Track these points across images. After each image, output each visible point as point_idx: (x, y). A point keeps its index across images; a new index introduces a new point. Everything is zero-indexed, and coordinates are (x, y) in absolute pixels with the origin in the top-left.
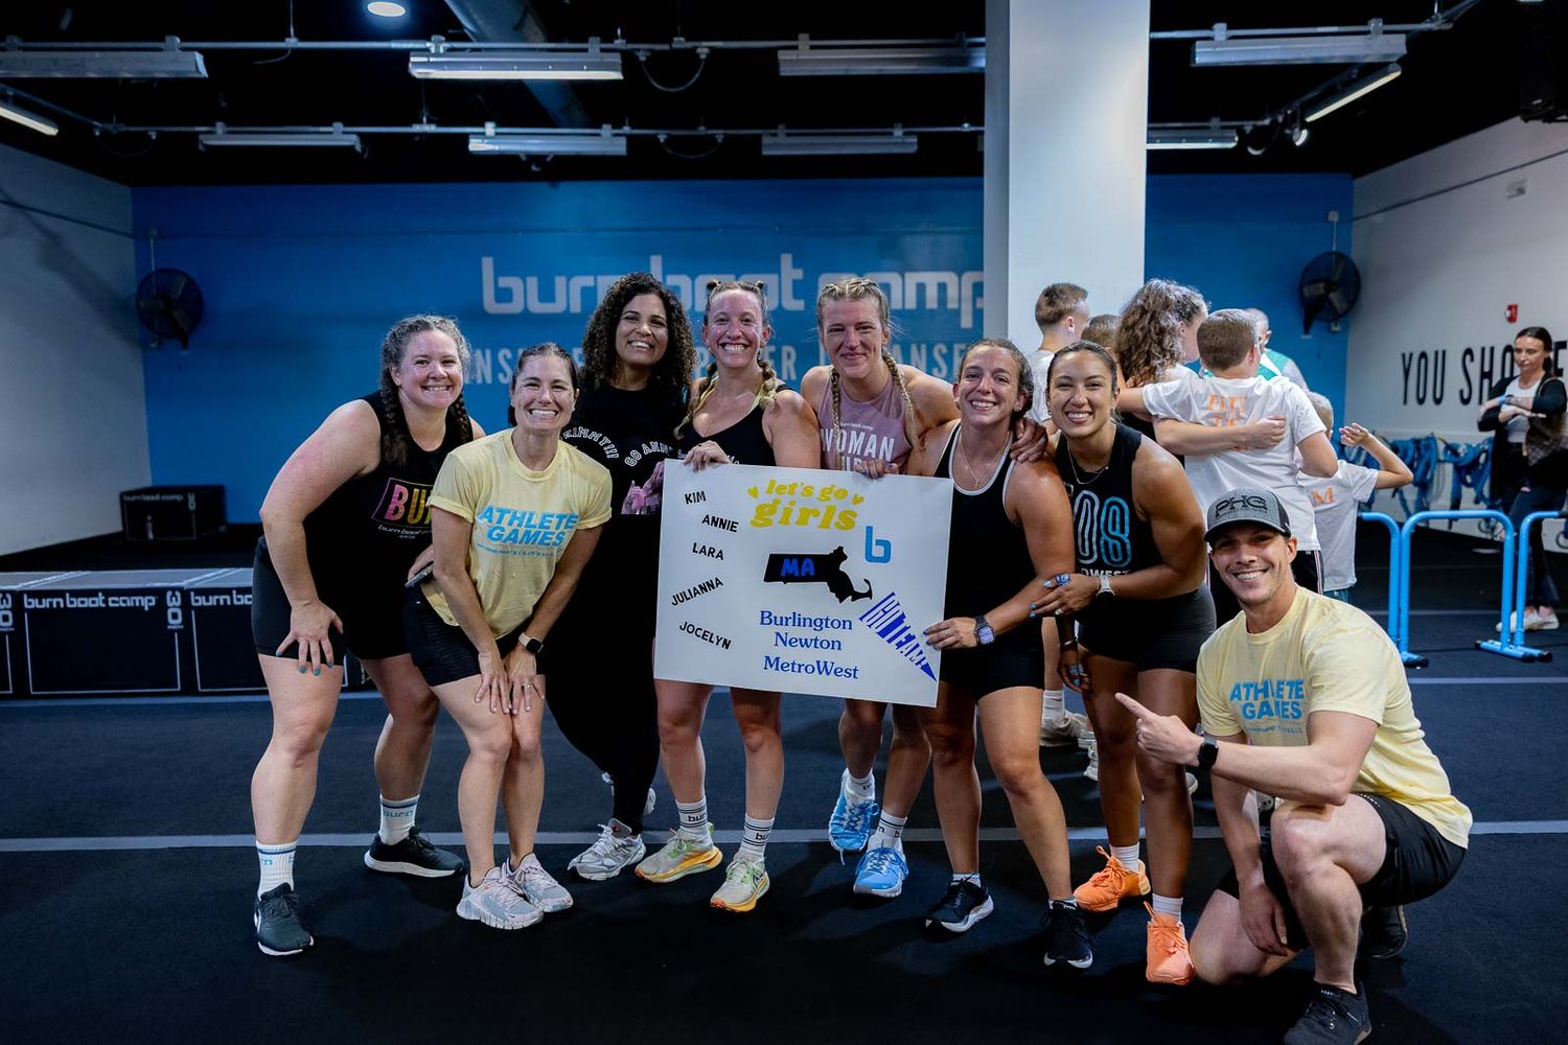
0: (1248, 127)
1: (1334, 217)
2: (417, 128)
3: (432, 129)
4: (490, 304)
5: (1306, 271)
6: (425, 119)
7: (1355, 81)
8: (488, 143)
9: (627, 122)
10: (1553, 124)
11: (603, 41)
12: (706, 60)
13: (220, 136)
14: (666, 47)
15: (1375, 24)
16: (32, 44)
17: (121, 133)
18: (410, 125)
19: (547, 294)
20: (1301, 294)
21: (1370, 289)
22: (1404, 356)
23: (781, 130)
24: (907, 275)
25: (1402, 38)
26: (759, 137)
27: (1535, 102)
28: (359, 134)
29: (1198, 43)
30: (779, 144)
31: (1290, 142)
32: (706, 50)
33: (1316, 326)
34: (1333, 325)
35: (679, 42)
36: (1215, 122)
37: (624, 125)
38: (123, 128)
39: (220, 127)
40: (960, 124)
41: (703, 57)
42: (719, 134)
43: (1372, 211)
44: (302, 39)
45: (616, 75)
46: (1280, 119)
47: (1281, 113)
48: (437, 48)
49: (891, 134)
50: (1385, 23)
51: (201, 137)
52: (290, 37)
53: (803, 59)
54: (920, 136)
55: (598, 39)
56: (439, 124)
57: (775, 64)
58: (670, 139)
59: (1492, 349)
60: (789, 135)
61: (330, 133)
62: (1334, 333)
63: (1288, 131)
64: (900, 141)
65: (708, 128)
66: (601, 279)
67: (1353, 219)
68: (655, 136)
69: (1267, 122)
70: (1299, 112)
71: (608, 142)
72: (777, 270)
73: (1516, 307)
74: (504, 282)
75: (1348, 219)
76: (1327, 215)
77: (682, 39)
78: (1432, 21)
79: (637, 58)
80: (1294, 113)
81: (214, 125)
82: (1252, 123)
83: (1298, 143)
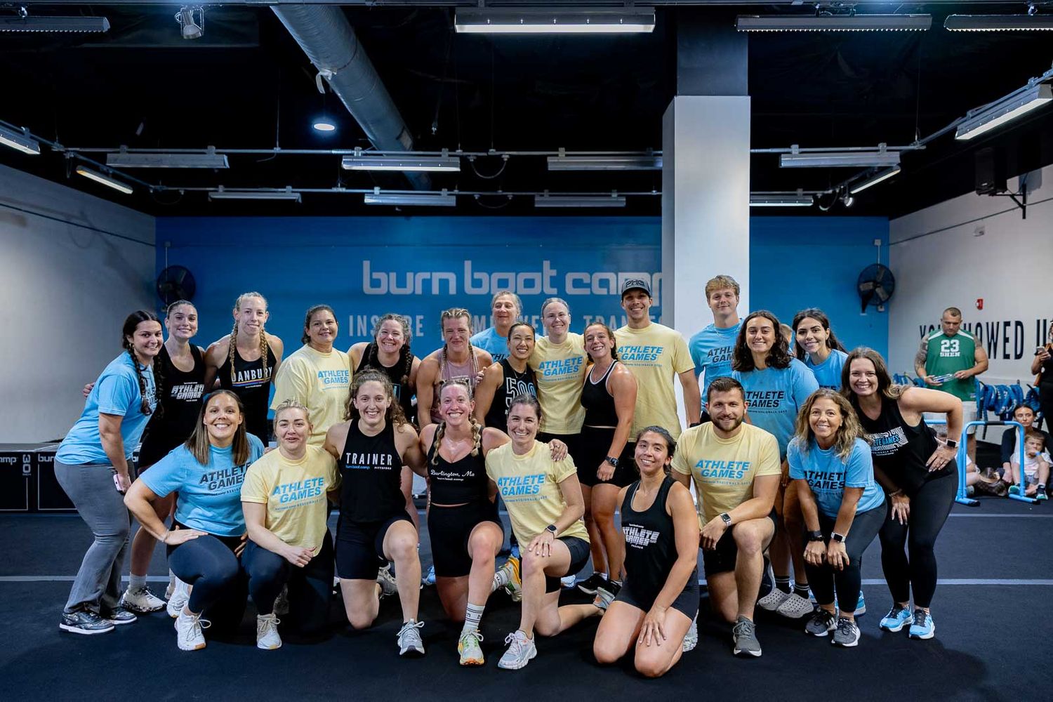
0: (819, 194)
1: (878, 243)
2: (334, 190)
3: (344, 190)
4: (367, 289)
5: (861, 275)
6: (339, 185)
7: (876, 173)
8: (375, 199)
9: (456, 187)
10: (995, 197)
11: (450, 151)
12: (507, 161)
13: (220, 193)
14: (484, 154)
15: (882, 146)
16: (134, 150)
17: (163, 191)
18: (331, 188)
19: (401, 283)
20: (859, 290)
21: (900, 287)
22: (921, 327)
23: (546, 193)
24: (620, 274)
25: (897, 154)
26: (533, 197)
27: (984, 185)
28: (300, 192)
29: (782, 155)
30: (544, 200)
31: (843, 204)
32: (508, 156)
33: (869, 307)
34: (879, 307)
35: (492, 152)
36: (800, 191)
37: (455, 189)
38: (165, 188)
39: (221, 188)
40: (650, 191)
41: (506, 160)
42: (510, 195)
43: (900, 240)
44: (282, 148)
45: (458, 169)
46: (838, 191)
47: (837, 187)
48: (358, 153)
49: (610, 196)
50: (888, 145)
51: (210, 194)
52: (276, 147)
53: (561, 161)
54: (627, 197)
55: (447, 150)
56: (347, 188)
57: (546, 164)
58: (481, 197)
59: (970, 325)
60: (550, 196)
61: (285, 192)
62: (880, 312)
63: (841, 198)
64: (616, 199)
65: (504, 191)
66: (434, 274)
67: (889, 245)
68: (473, 195)
69: (830, 191)
70: (847, 187)
71: (445, 198)
72: (540, 270)
73: (982, 300)
74: (376, 275)
75: (886, 244)
76: (874, 242)
77: (494, 150)
78: (914, 145)
79: (469, 160)
80: (845, 188)
81: (218, 187)
82: (821, 192)
83: (847, 205)
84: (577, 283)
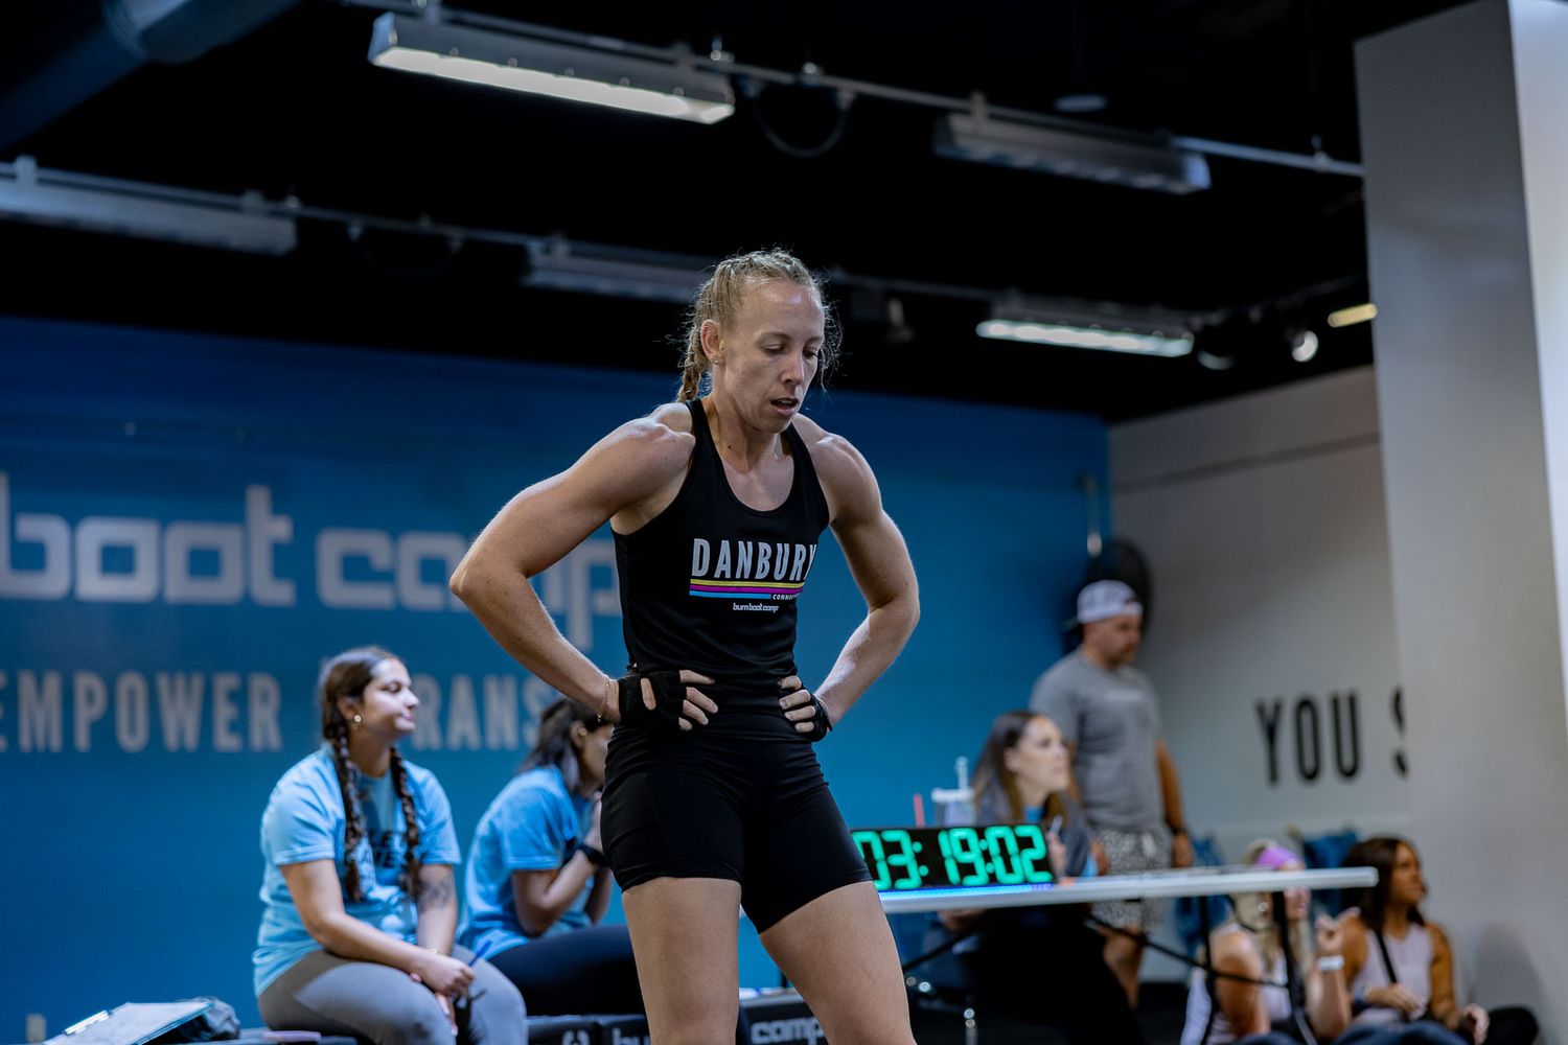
9: (291, 191)
11: (692, 52)
12: (846, 113)
23: (558, 241)
26: (524, 249)
30: (555, 266)
32: (851, 96)
35: (811, 74)
37: (287, 195)
41: (842, 105)
42: (456, 236)
46: (1254, 315)
53: (983, 134)
55: (686, 47)
60: (575, 252)
65: (437, 222)
68: (348, 224)
71: (257, 224)
72: (239, 517)
77: (815, 69)
79: (751, 87)
84: (357, 568)
